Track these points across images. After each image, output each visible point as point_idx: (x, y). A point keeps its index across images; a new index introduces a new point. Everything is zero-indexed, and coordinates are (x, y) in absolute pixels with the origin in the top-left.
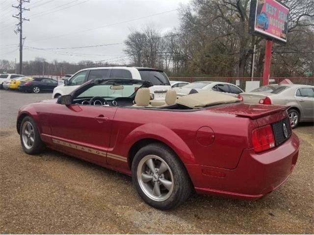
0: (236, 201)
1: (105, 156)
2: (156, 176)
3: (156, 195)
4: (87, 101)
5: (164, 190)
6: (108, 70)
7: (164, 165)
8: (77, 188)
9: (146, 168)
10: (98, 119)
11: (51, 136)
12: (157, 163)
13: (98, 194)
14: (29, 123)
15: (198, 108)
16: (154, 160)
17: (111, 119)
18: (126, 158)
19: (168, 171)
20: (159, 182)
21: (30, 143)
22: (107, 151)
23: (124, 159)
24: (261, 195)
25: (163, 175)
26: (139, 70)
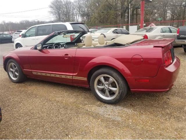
0: (148, 94)
1: (72, 78)
2: (107, 86)
3: (107, 96)
4: (51, 46)
5: (112, 93)
6: (50, 25)
7: (111, 79)
8: (57, 99)
9: (99, 82)
10: (64, 57)
11: (31, 70)
12: (106, 79)
13: (71, 100)
14: (13, 64)
15: (128, 44)
16: (104, 77)
17: (74, 56)
18: (86, 78)
19: (114, 82)
20: (108, 89)
21: (15, 76)
22: (73, 76)
23: (85, 79)
24: (168, 89)
25: (110, 85)
26: (71, 24)
